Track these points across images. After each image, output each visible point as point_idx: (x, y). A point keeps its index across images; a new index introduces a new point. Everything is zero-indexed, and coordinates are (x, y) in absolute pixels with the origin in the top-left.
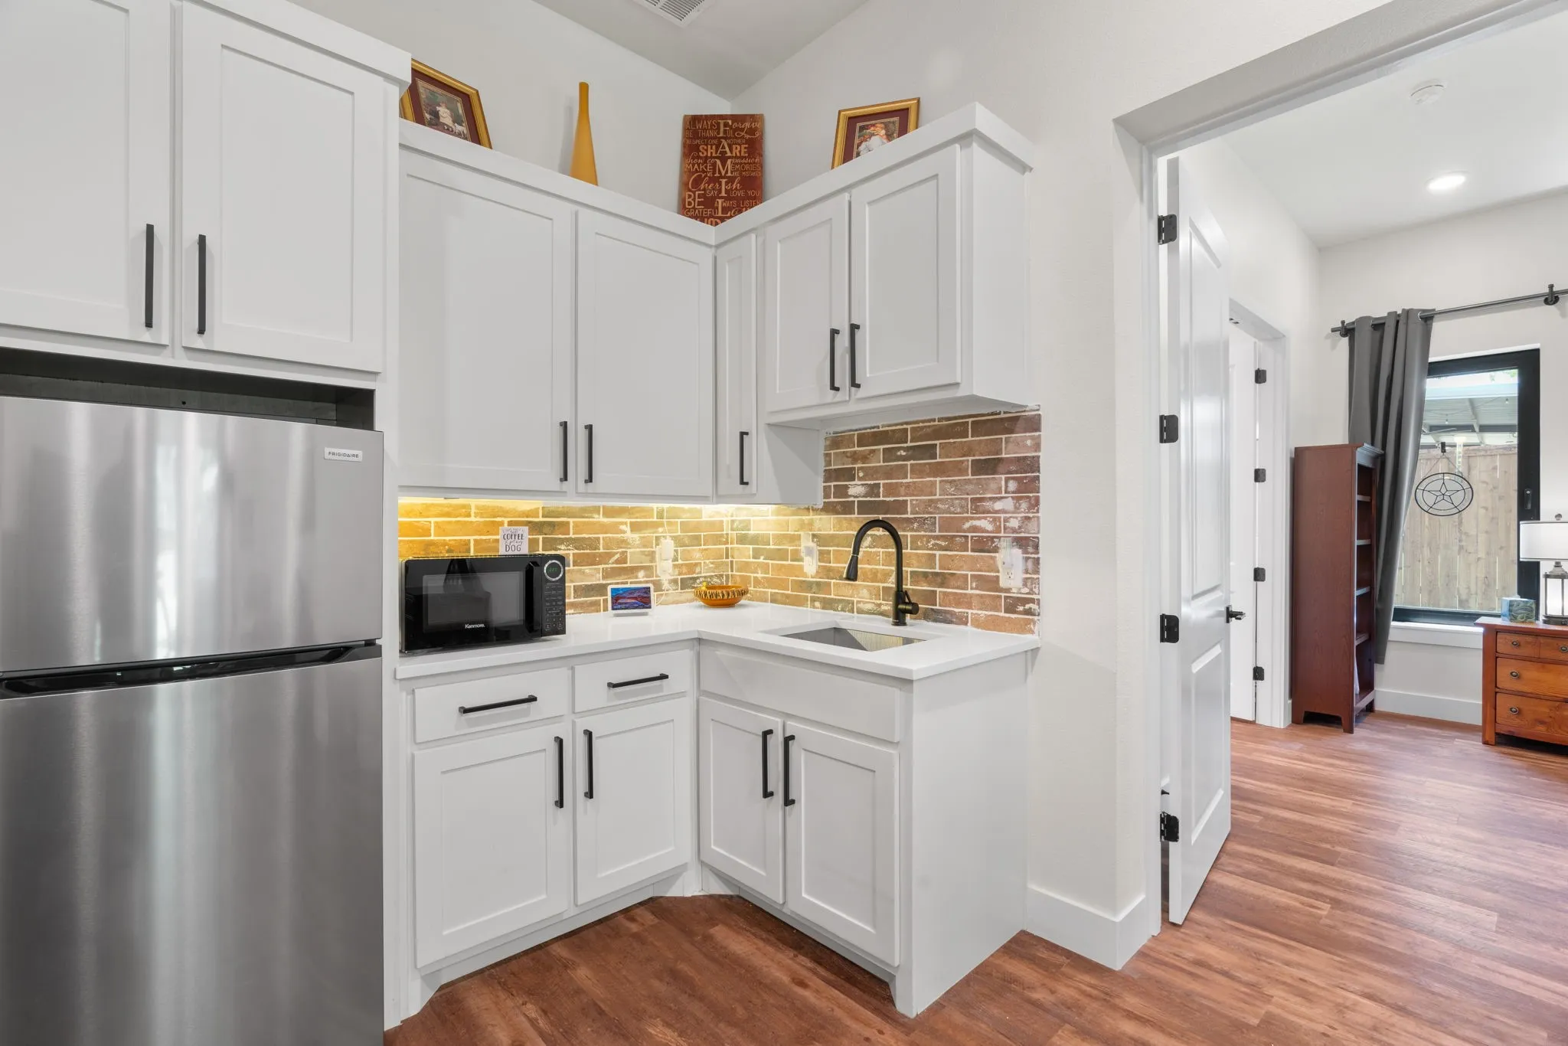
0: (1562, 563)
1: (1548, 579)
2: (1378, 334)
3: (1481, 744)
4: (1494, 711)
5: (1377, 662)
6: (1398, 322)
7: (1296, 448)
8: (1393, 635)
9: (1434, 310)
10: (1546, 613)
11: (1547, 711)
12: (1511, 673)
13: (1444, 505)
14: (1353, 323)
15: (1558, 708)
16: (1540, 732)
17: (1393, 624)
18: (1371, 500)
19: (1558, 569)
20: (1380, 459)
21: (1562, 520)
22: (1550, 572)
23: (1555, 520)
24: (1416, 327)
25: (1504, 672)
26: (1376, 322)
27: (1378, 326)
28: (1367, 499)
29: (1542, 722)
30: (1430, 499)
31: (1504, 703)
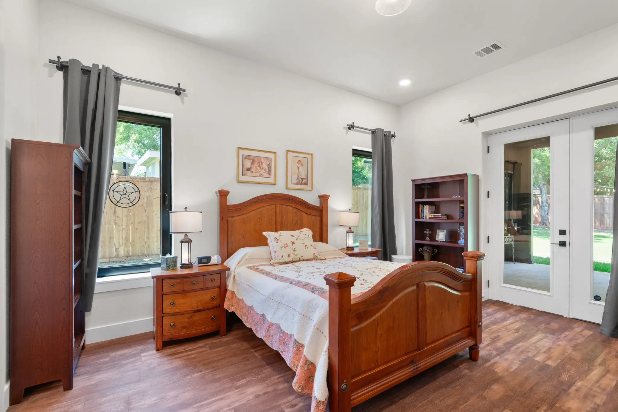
0: (188, 234)
1: (183, 244)
2: (85, 78)
3: (155, 352)
4: (161, 328)
5: (86, 312)
6: (99, 73)
7: (13, 140)
8: (97, 289)
9: (122, 75)
10: (182, 263)
11: (187, 320)
12: (171, 303)
13: (125, 201)
14: (67, 62)
15: (191, 317)
16: (184, 333)
17: (98, 280)
18: (82, 194)
19: (186, 237)
20: (88, 165)
21: (188, 210)
22: (183, 239)
23: (184, 210)
24: (111, 82)
25: (166, 303)
26: (83, 68)
27: (86, 72)
28: (79, 194)
29: (184, 328)
30: (117, 197)
31: (167, 321)
